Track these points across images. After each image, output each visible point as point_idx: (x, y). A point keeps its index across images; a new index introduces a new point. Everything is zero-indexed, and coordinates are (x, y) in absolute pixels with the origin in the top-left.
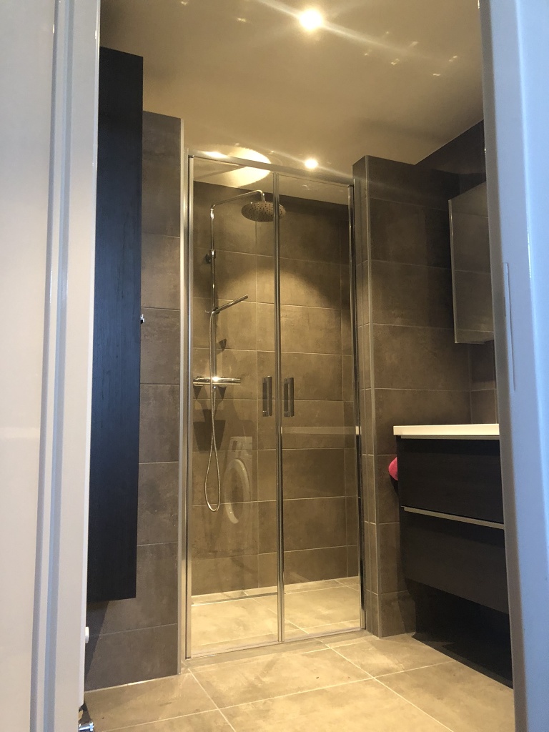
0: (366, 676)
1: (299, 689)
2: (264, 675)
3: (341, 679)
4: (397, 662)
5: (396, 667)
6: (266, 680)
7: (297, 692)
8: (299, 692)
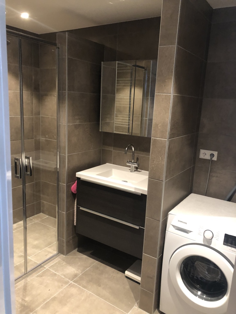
0: (68, 282)
1: (45, 300)
2: (25, 296)
3: (59, 287)
4: (77, 269)
5: (78, 272)
6: (27, 299)
7: (44, 302)
8: (45, 302)
